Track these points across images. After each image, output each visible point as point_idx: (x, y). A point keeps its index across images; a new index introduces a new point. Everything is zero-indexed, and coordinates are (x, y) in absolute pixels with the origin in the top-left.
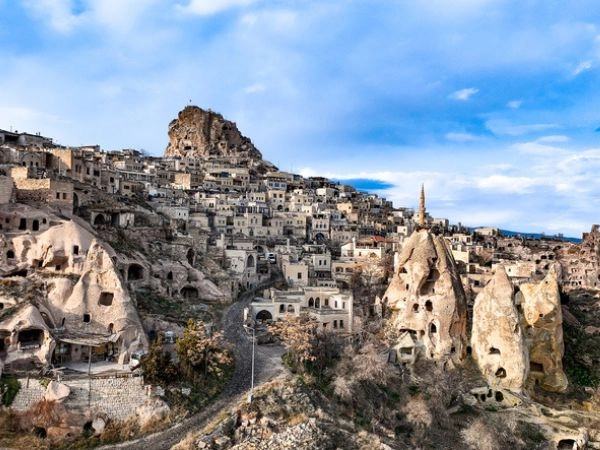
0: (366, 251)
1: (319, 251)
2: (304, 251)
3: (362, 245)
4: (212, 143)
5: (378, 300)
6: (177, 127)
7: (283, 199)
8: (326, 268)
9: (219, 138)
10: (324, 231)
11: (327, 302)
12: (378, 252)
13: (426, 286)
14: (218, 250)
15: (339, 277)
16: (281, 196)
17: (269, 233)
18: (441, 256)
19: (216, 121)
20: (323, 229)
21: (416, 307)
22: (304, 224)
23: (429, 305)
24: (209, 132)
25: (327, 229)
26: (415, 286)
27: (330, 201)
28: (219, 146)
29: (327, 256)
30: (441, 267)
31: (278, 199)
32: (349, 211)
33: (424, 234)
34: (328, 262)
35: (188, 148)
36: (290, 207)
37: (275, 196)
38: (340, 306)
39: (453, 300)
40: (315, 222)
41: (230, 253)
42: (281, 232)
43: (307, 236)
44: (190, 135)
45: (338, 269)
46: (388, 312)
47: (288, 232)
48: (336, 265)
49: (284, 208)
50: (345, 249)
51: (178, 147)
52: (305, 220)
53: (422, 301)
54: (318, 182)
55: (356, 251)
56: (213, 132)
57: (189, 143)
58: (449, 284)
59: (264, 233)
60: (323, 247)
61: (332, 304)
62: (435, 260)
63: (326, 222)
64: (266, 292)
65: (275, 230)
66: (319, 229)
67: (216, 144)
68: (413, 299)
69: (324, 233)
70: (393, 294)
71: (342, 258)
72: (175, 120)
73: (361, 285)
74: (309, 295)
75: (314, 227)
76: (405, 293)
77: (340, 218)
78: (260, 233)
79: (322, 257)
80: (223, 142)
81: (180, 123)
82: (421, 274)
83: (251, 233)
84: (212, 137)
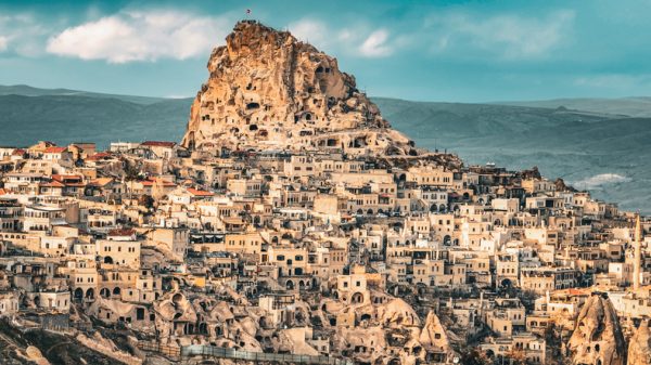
0: (560, 305)
1: (512, 305)
2: (497, 305)
3: (556, 299)
4: (299, 99)
5: (563, 345)
6: (227, 62)
7: (452, 227)
8: (521, 322)
9: (310, 90)
10: (512, 277)
11: (528, 345)
12: (571, 307)
13: (596, 335)
14: (448, 309)
15: (534, 330)
16: (448, 222)
17: (451, 282)
18: (607, 314)
19: (303, 59)
20: (510, 273)
21: (589, 348)
22: (487, 269)
23: (597, 347)
24: (292, 77)
25: (516, 274)
26: (588, 335)
27: (513, 222)
28: (310, 102)
29: (521, 311)
30: (607, 322)
31: (445, 226)
32: (542, 240)
33: (596, 298)
34: (523, 316)
35: (253, 106)
36: (460, 238)
37: (441, 222)
38: (537, 348)
39: (614, 344)
40: (500, 266)
41: (456, 312)
42: (464, 280)
43: (494, 284)
44: (258, 84)
45: (532, 323)
46: (570, 353)
47: (471, 280)
48: (529, 319)
49: (452, 240)
50: (538, 303)
51: (232, 102)
52: (487, 262)
53: (593, 344)
54: (490, 176)
55: (550, 305)
56: (299, 80)
57: (255, 97)
58: (612, 333)
59: (446, 282)
60: (516, 300)
61: (531, 347)
62: (602, 317)
63: (514, 265)
64: (486, 339)
65: (458, 279)
66: (506, 274)
67: (304, 100)
68: (587, 343)
69: (512, 279)
70: (574, 341)
71: (535, 312)
72: (221, 49)
73: (554, 336)
74: (516, 340)
75: (499, 273)
76: (582, 340)
77: (530, 258)
78: (441, 282)
79: (516, 312)
80: (317, 97)
81: (233, 56)
82: (593, 326)
83: (432, 283)
84: (299, 88)
